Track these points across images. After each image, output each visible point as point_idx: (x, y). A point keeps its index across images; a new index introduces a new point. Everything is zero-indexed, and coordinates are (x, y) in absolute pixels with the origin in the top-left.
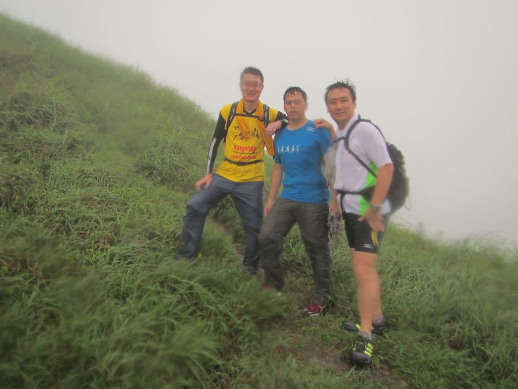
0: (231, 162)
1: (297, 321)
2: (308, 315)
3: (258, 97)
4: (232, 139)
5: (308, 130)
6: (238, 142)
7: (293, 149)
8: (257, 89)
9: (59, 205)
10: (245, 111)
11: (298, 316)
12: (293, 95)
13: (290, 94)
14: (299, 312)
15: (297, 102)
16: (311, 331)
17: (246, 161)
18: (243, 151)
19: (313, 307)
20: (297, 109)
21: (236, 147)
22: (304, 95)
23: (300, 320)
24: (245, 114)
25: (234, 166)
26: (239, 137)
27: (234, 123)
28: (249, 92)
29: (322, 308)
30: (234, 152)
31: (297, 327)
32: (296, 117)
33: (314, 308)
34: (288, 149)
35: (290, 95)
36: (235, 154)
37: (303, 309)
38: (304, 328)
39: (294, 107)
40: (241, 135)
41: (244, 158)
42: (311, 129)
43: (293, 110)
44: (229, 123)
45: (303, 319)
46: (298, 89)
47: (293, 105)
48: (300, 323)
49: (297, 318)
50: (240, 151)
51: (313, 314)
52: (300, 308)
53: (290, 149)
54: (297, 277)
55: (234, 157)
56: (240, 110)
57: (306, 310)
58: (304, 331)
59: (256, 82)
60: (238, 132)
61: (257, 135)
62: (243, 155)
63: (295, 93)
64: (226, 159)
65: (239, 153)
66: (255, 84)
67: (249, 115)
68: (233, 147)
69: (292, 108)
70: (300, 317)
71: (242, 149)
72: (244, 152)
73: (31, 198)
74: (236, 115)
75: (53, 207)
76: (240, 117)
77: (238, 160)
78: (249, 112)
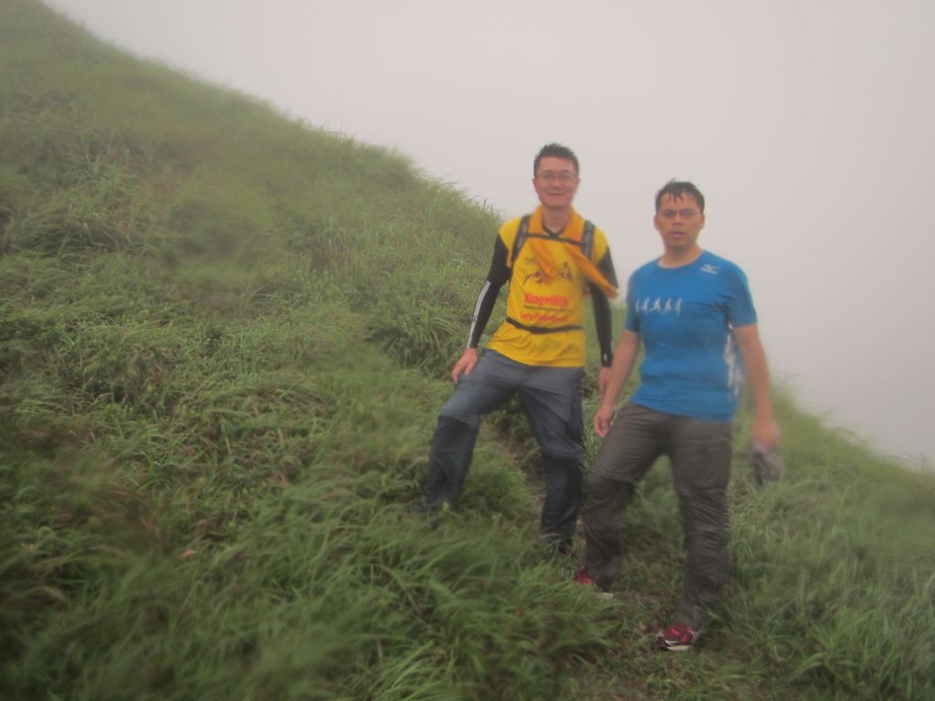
0: (518, 326)
1: (639, 659)
2: (664, 649)
3: (569, 199)
4: (521, 283)
5: (704, 269)
6: (533, 288)
7: (668, 306)
8: (568, 183)
9: (215, 403)
10: (545, 228)
11: (641, 649)
12: (678, 199)
13: (672, 196)
14: (644, 639)
15: (686, 213)
16: (665, 688)
17: (546, 324)
18: (541, 304)
19: (677, 630)
20: (684, 229)
21: (529, 298)
22: (700, 201)
23: (646, 657)
24: (546, 234)
25: (524, 333)
26: (536, 279)
27: (525, 252)
28: (551, 191)
29: (695, 635)
30: (526, 307)
31: (638, 673)
32: (682, 243)
33: (677, 633)
34: (657, 305)
35: (673, 199)
36: (526, 311)
37: (656, 632)
38: (650, 679)
39: (680, 224)
40: (537, 274)
41: (543, 318)
42: (708, 269)
43: (678, 229)
44: (516, 251)
45: (651, 656)
46: (688, 188)
47: (678, 219)
48: (645, 665)
49: (639, 653)
50: (535, 305)
51: (676, 645)
52: (649, 630)
53: (663, 305)
54: (649, 561)
55: (524, 316)
56: (535, 227)
57: (660, 634)
58: (650, 686)
59: (566, 171)
60: (532, 269)
61: (569, 276)
62: (543, 313)
63: (684, 195)
64: (510, 321)
65: (533, 308)
66: (563, 175)
67: (554, 237)
68: (524, 298)
69: (675, 224)
70: (647, 652)
71: (539, 300)
72: (544, 306)
73: (172, 388)
74: (528, 235)
75: (205, 405)
76: (536, 241)
77: (531, 323)
78: (555, 230)
